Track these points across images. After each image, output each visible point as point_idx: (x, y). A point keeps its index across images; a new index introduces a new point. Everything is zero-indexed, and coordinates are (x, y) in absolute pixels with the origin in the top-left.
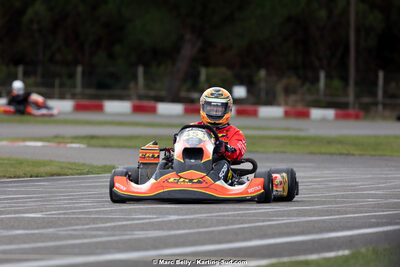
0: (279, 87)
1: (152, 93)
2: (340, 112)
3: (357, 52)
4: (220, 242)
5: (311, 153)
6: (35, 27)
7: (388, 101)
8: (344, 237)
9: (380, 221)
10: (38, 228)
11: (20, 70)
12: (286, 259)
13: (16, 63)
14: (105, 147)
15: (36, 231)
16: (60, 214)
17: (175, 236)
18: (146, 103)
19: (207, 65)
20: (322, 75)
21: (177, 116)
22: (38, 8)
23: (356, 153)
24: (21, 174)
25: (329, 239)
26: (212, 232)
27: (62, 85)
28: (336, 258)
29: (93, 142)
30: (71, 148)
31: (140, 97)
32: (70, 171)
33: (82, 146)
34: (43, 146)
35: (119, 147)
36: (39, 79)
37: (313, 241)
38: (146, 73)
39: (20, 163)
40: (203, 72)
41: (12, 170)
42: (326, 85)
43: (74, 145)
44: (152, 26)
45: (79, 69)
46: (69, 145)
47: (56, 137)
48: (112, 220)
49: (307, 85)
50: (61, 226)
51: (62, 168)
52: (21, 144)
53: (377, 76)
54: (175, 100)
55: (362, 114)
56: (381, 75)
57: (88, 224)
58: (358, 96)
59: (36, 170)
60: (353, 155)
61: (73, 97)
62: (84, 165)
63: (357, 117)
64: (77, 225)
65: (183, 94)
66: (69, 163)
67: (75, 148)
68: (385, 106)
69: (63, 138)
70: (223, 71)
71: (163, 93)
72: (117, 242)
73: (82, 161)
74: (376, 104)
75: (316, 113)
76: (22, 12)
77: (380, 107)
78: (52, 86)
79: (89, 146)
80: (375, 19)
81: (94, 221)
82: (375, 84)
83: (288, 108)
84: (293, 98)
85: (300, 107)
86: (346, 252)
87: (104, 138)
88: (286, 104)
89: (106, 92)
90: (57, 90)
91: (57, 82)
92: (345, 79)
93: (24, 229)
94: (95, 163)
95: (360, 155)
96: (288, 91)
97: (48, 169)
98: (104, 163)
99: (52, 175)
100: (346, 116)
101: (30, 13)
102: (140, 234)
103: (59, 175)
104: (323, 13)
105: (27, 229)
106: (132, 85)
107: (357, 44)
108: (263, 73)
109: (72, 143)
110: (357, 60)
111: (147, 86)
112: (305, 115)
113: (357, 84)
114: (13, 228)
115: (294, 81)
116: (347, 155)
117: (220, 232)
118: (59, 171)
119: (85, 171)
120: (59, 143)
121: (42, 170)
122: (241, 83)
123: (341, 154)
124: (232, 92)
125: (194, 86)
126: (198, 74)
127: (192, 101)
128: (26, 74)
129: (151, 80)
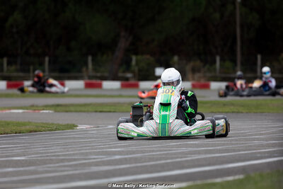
0: (188, 68)
1: (99, 75)
3: (242, 42)
4: (151, 172)
6: (15, 30)
8: (239, 167)
9: (263, 155)
10: (23, 167)
11: (5, 60)
12: (199, 182)
14: (67, 112)
15: (22, 169)
17: (120, 169)
18: (94, 81)
19: (136, 54)
20: (218, 59)
21: (117, 90)
22: (17, 16)
23: (243, 111)
24: (9, 131)
25: (229, 169)
26: (146, 166)
28: (234, 181)
29: (59, 109)
30: (43, 113)
31: (90, 78)
32: (43, 129)
33: (51, 112)
34: (23, 113)
35: (76, 111)
36: (18, 67)
37: (217, 170)
38: (93, 60)
39: (8, 124)
40: (134, 58)
41: (2, 129)
42: (220, 65)
43: (45, 111)
44: (96, 26)
45: (47, 59)
46: (42, 111)
47: (33, 106)
48: (75, 160)
49: (207, 66)
50: (39, 165)
51: (37, 127)
52: (8, 111)
53: (256, 59)
54: (114, 78)
56: (259, 57)
57: (58, 163)
59: (19, 129)
62: (53, 124)
64: (51, 164)
65: (120, 74)
67: (46, 113)
69: (37, 106)
70: (148, 58)
71: (106, 74)
72: (79, 174)
73: (51, 122)
75: (214, 85)
78: (28, 71)
79: (56, 111)
81: (62, 161)
82: (255, 63)
83: (194, 82)
84: (197, 75)
85: (203, 82)
86: (241, 177)
87: (66, 106)
88: (193, 79)
89: (66, 75)
90: (31, 74)
91: (31, 68)
92: (234, 61)
93: (13, 167)
94: (61, 123)
96: (194, 70)
97: (28, 128)
98: (67, 123)
99: (31, 132)
101: (11, 20)
102: (95, 169)
103: (36, 131)
104: (217, 15)
105: (15, 167)
106: (84, 69)
107: (242, 37)
108: (176, 58)
109: (43, 110)
110: (242, 47)
111: (95, 70)
112: (206, 87)
113: (242, 64)
114: (6, 167)
115: (198, 63)
116: (238, 112)
117: (152, 166)
118: (36, 129)
119: (54, 128)
120: (35, 110)
121: (23, 128)
122: (161, 66)
123: (233, 112)
124: (154, 72)
125: (128, 68)
126: (131, 60)
127: (127, 79)
128: (9, 63)
129: (97, 65)
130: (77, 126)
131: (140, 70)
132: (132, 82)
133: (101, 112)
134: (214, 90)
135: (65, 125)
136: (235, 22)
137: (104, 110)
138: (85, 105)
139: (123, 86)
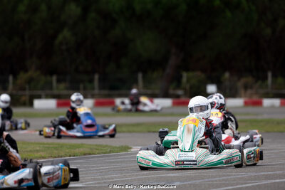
0: (240, 84)
1: (149, 92)
2: (283, 101)
6: (64, 47)
11: (54, 78)
13: (51, 74)
14: (119, 132)
16: (96, 184)
19: (187, 70)
20: (270, 75)
21: (168, 108)
22: (66, 34)
24: (62, 154)
27: (85, 89)
32: (97, 151)
35: (130, 132)
36: (68, 85)
38: (144, 77)
39: (61, 146)
40: (185, 75)
41: (55, 151)
42: (273, 82)
44: (146, 43)
45: (96, 77)
49: (260, 82)
51: (91, 149)
54: (166, 96)
59: (72, 152)
61: (93, 96)
62: (106, 146)
65: (171, 92)
66: (96, 145)
70: (198, 75)
71: (157, 92)
73: (105, 144)
75: (267, 102)
78: (78, 89)
83: (247, 99)
84: (249, 92)
85: (255, 98)
88: (245, 97)
89: (117, 92)
90: (82, 92)
91: (81, 86)
96: (246, 87)
97: (81, 150)
98: (121, 145)
99: (85, 154)
101: (60, 37)
103: (90, 154)
104: (268, 31)
108: (227, 75)
111: (145, 87)
112: (259, 103)
115: (249, 79)
118: (89, 151)
119: (108, 151)
121: (77, 151)
122: (212, 82)
124: (205, 89)
125: (179, 86)
126: (181, 77)
127: (178, 97)
128: (59, 81)
129: (147, 82)
130: (131, 148)
131: (191, 88)
132: (183, 99)
134: (267, 108)
135: (119, 148)
138: (138, 125)
139: (175, 104)
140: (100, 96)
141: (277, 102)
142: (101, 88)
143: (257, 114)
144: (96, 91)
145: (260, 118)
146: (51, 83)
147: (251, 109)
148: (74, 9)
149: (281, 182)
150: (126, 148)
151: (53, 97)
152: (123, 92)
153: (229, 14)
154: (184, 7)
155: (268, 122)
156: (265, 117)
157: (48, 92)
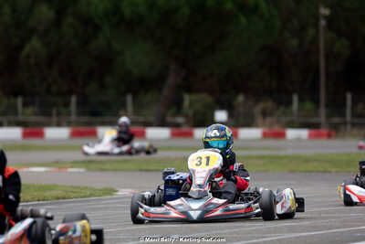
0: (257, 110)
1: (141, 119)
2: (313, 131)
3: (328, 76)
5: (292, 171)
6: (32, 61)
7: (356, 120)
11: (20, 101)
13: (16, 95)
14: (102, 170)
18: (135, 128)
19: (190, 91)
20: (295, 98)
21: (165, 140)
22: (35, 44)
23: (333, 170)
24: (30, 198)
27: (59, 114)
29: (92, 166)
30: (72, 172)
32: (74, 195)
33: (82, 170)
34: (46, 172)
35: (115, 170)
36: (37, 109)
38: (134, 101)
39: (28, 188)
40: (187, 99)
42: (300, 108)
43: (74, 170)
44: (137, 57)
45: (74, 99)
46: (70, 170)
47: (57, 162)
49: (282, 108)
51: (66, 191)
52: (26, 170)
53: (345, 99)
54: (162, 124)
55: (333, 133)
56: (349, 96)
58: (328, 116)
60: (330, 172)
61: (69, 124)
62: (86, 188)
63: (329, 136)
65: (169, 119)
66: (72, 187)
67: (75, 172)
68: (353, 125)
69: (63, 162)
70: (204, 98)
71: (151, 119)
73: (83, 185)
74: (345, 123)
75: (291, 133)
76: (20, 48)
77: (349, 126)
78: (50, 115)
79: (88, 170)
80: (343, 46)
82: (343, 105)
83: (266, 129)
84: (269, 120)
85: (277, 128)
87: (100, 162)
88: (264, 125)
89: (99, 119)
90: (54, 119)
91: (54, 111)
92: (316, 102)
94: (95, 187)
95: (337, 172)
96: (265, 114)
97: (54, 193)
98: (104, 187)
99: (58, 198)
100: (319, 136)
101: (27, 48)
103: (64, 198)
104: (294, 42)
106: (122, 112)
107: (327, 69)
108: (241, 98)
109: (72, 167)
110: (327, 83)
111: (136, 113)
112: (281, 135)
113: (327, 106)
115: (269, 104)
116: (325, 172)
118: (65, 195)
119: (88, 194)
120: (60, 168)
121: (48, 194)
122: (222, 108)
123: (318, 172)
124: (213, 116)
125: (179, 111)
126: (182, 100)
128: (25, 105)
129: (138, 107)
130: (117, 191)
131: (195, 114)
132: (185, 129)
133: (146, 170)
134: (292, 141)
136: (318, 51)
137: (152, 168)
138: (125, 161)
139: (174, 135)
140: (78, 124)
141: (304, 133)
142: (79, 114)
143: (278, 149)
144: (73, 118)
145: (282, 153)
146: (15, 107)
147: (271, 142)
148: (45, 13)
149: (309, 236)
150: (111, 191)
151: (18, 124)
152: (107, 118)
153: (243, 20)
154: (186, 10)
155: (292, 159)
156: (289, 152)
157: (12, 118)
